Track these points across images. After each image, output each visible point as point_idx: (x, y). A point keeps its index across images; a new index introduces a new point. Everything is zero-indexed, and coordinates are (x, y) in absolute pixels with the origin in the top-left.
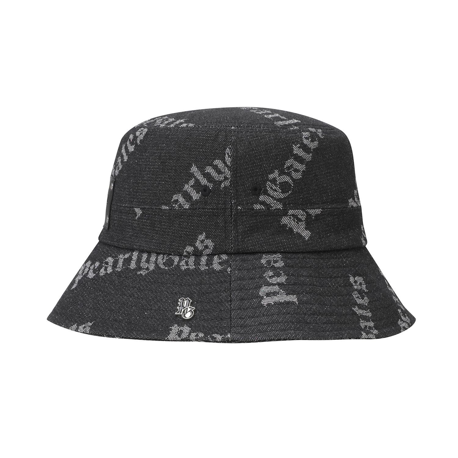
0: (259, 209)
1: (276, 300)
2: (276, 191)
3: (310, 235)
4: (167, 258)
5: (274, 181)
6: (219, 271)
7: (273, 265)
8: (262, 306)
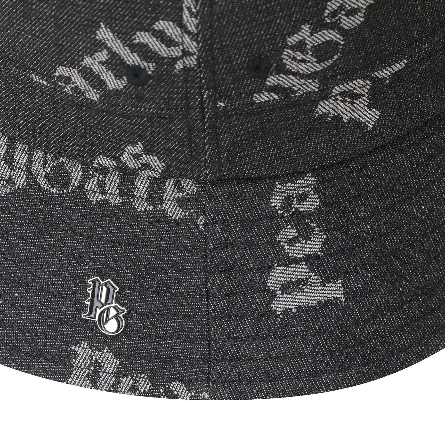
0: (266, 101)
1: (301, 303)
2: (303, 61)
3: (379, 116)
4: (54, 162)
5: (300, 46)
6: (178, 220)
7: (296, 209)
8: (273, 313)
